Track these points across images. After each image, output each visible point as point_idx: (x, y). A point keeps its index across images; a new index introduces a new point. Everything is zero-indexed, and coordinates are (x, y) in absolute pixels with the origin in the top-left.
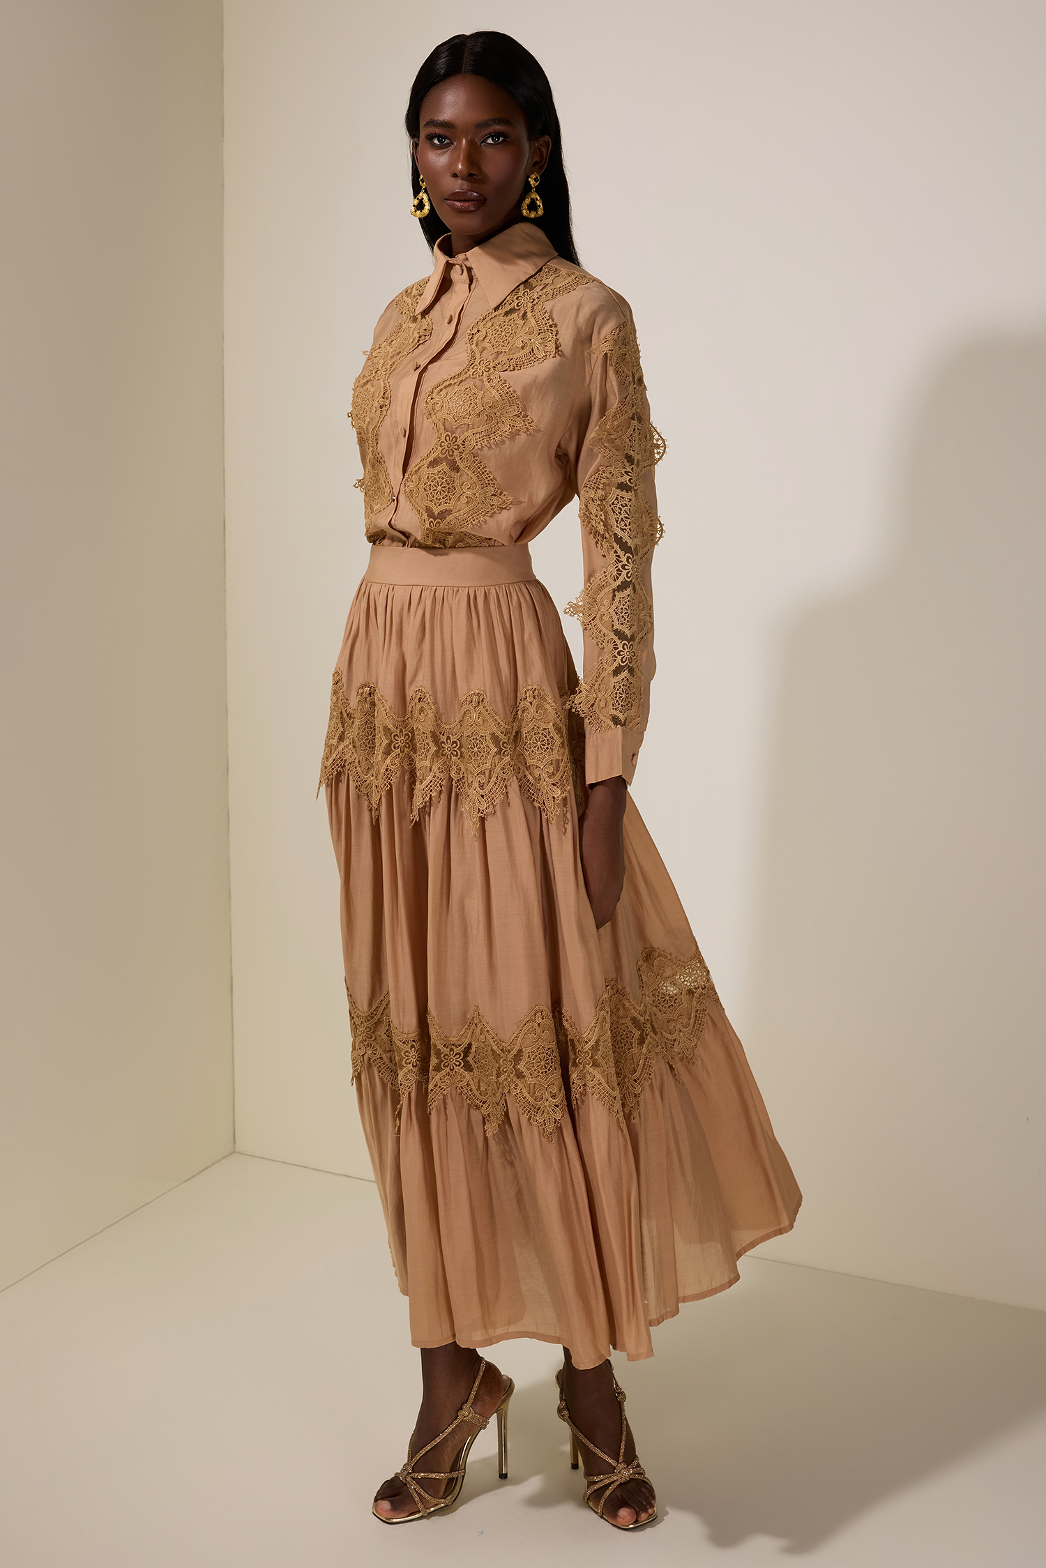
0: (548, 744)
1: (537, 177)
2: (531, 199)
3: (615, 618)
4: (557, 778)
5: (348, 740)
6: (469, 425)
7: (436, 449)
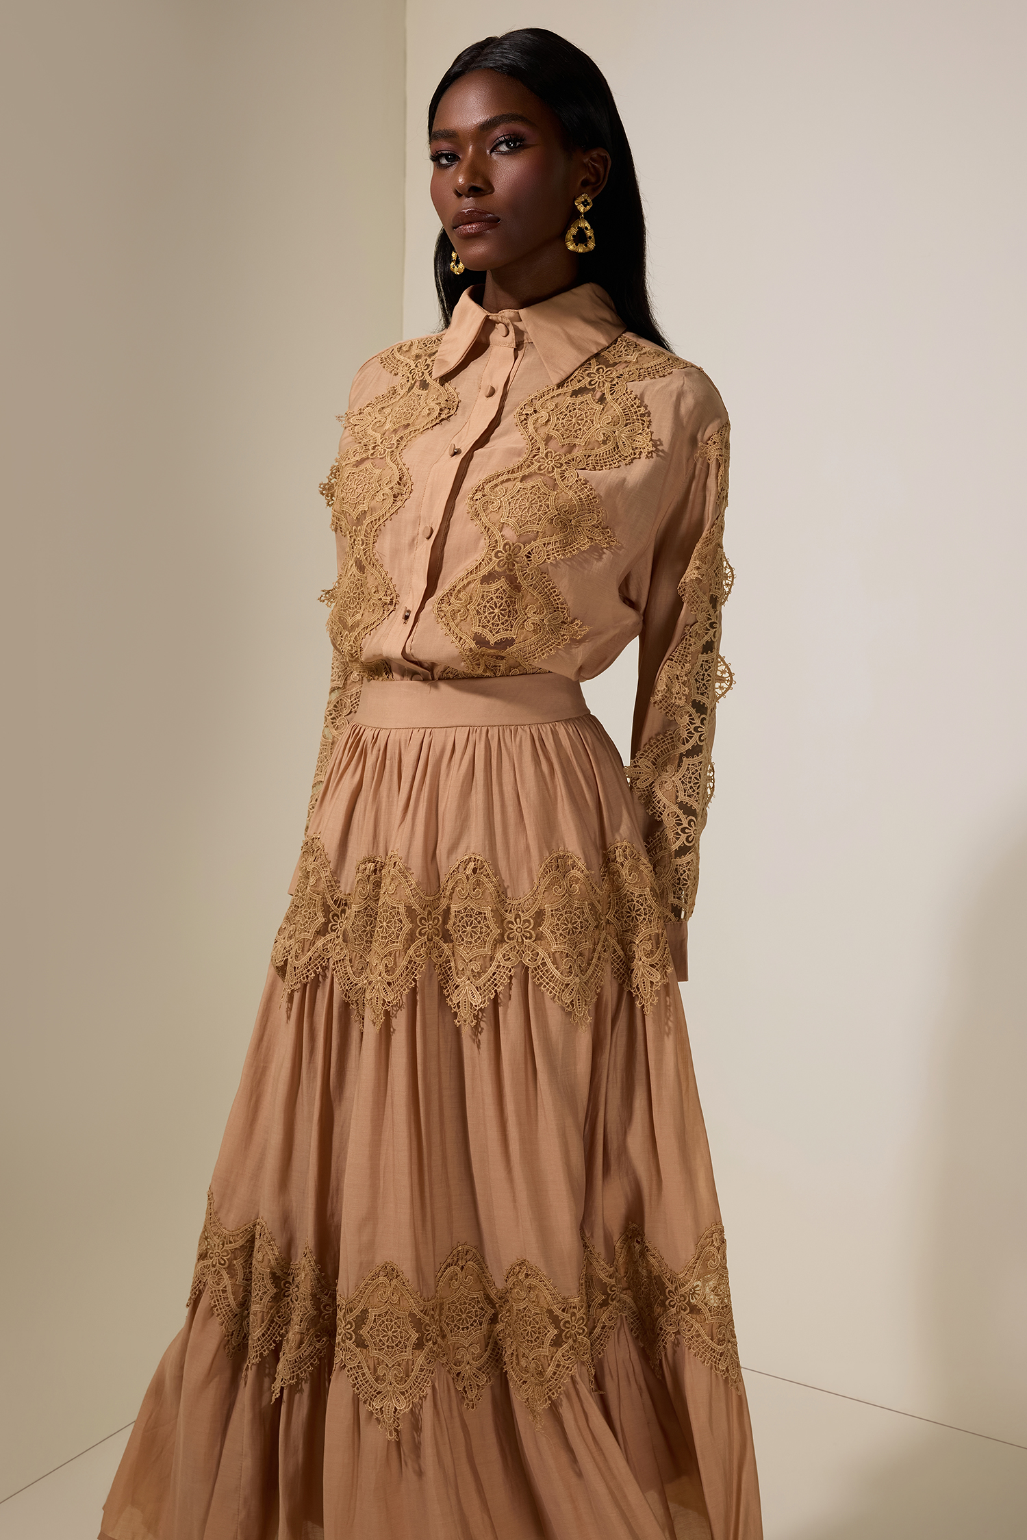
0: (645, 914)
1: (586, 201)
2: (579, 228)
3: (681, 788)
4: (656, 957)
5: (333, 933)
6: (538, 532)
7: (491, 560)
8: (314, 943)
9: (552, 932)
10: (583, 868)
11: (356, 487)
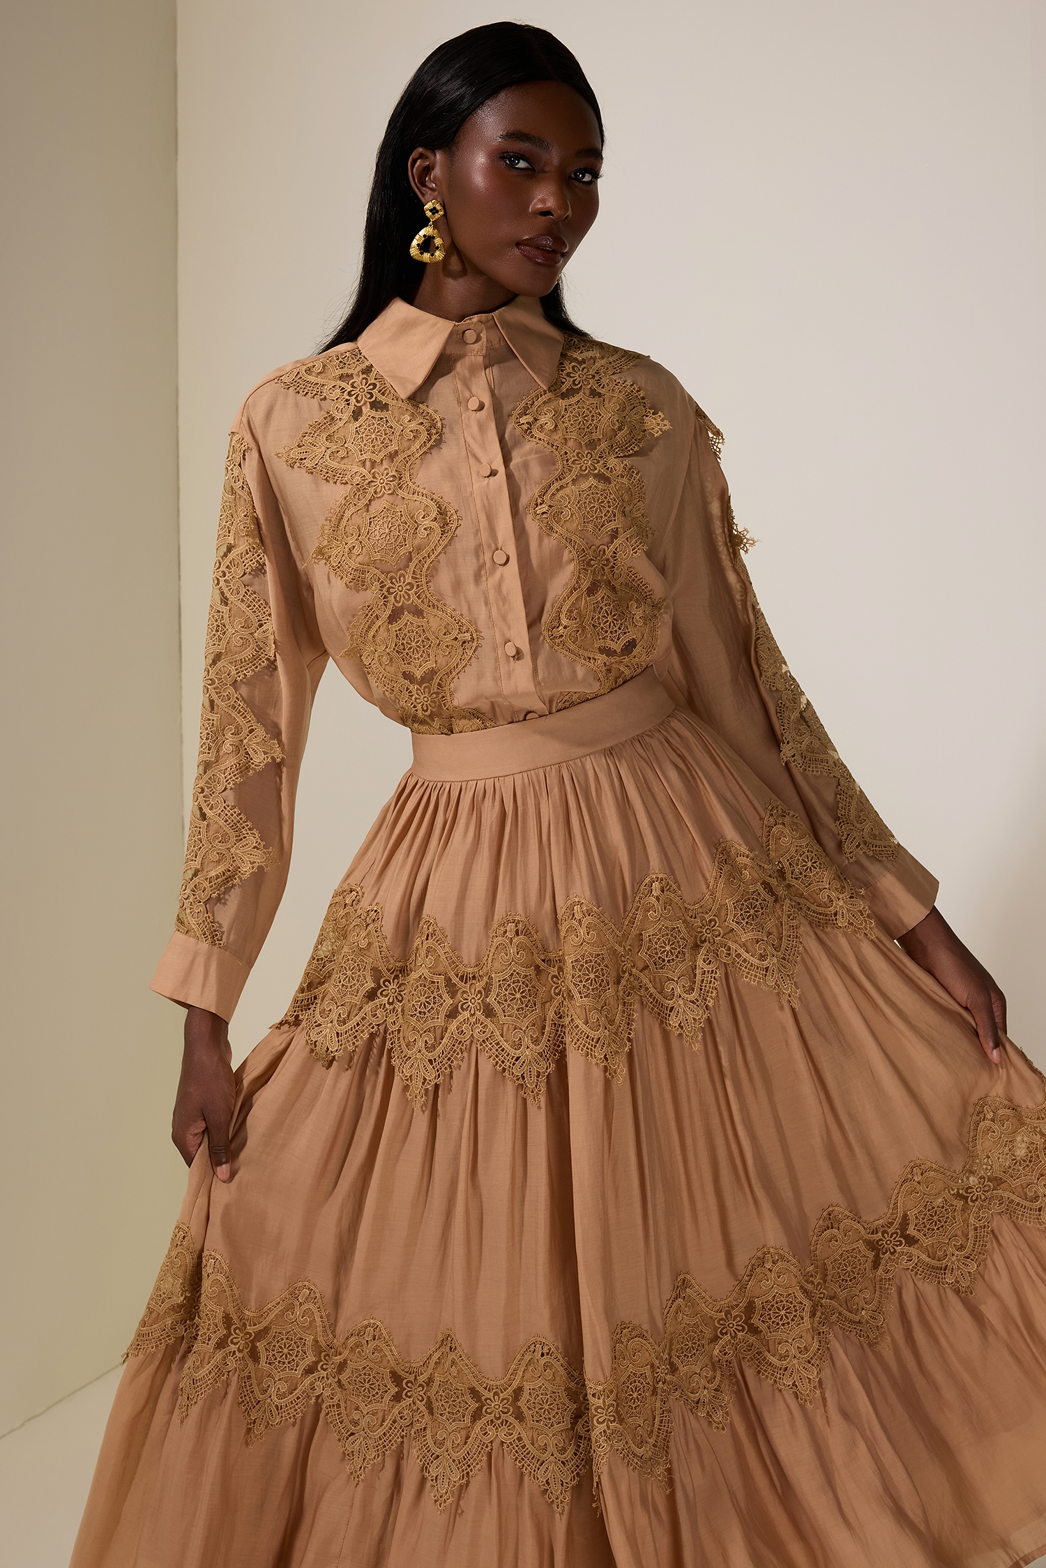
5: (465, 1012)
6: (618, 529)
7: (586, 571)
8: (447, 1028)
9: (737, 923)
10: (747, 852)
11: (388, 531)
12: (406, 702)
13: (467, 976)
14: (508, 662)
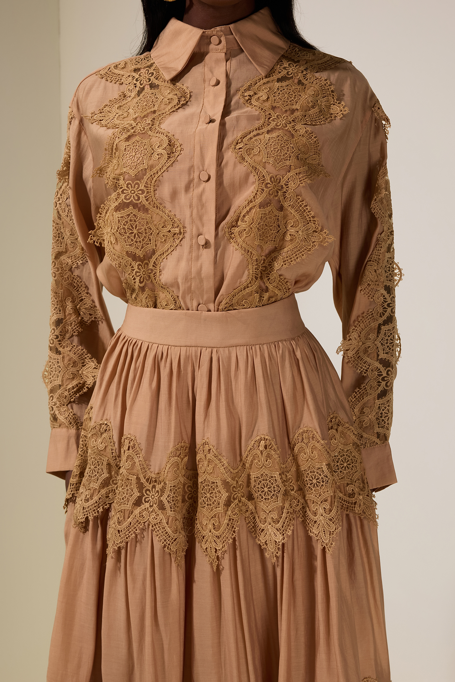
5: (147, 504)
6: (290, 165)
7: (263, 190)
8: (132, 512)
11: (134, 154)
12: (129, 274)
13: (151, 479)
14: (198, 249)
